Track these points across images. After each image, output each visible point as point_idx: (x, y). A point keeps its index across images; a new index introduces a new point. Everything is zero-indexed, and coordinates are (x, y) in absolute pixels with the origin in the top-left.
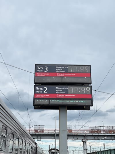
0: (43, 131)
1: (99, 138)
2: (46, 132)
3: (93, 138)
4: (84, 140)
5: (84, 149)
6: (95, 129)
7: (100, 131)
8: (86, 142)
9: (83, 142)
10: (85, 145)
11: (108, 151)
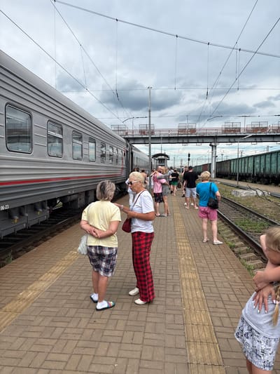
0: (153, 133)
1: (237, 140)
2: (157, 134)
3: (226, 140)
4: (213, 144)
5: (212, 157)
6: (231, 127)
7: (239, 129)
8: (215, 146)
9: (211, 147)
10: (214, 150)
11: (250, 159)
